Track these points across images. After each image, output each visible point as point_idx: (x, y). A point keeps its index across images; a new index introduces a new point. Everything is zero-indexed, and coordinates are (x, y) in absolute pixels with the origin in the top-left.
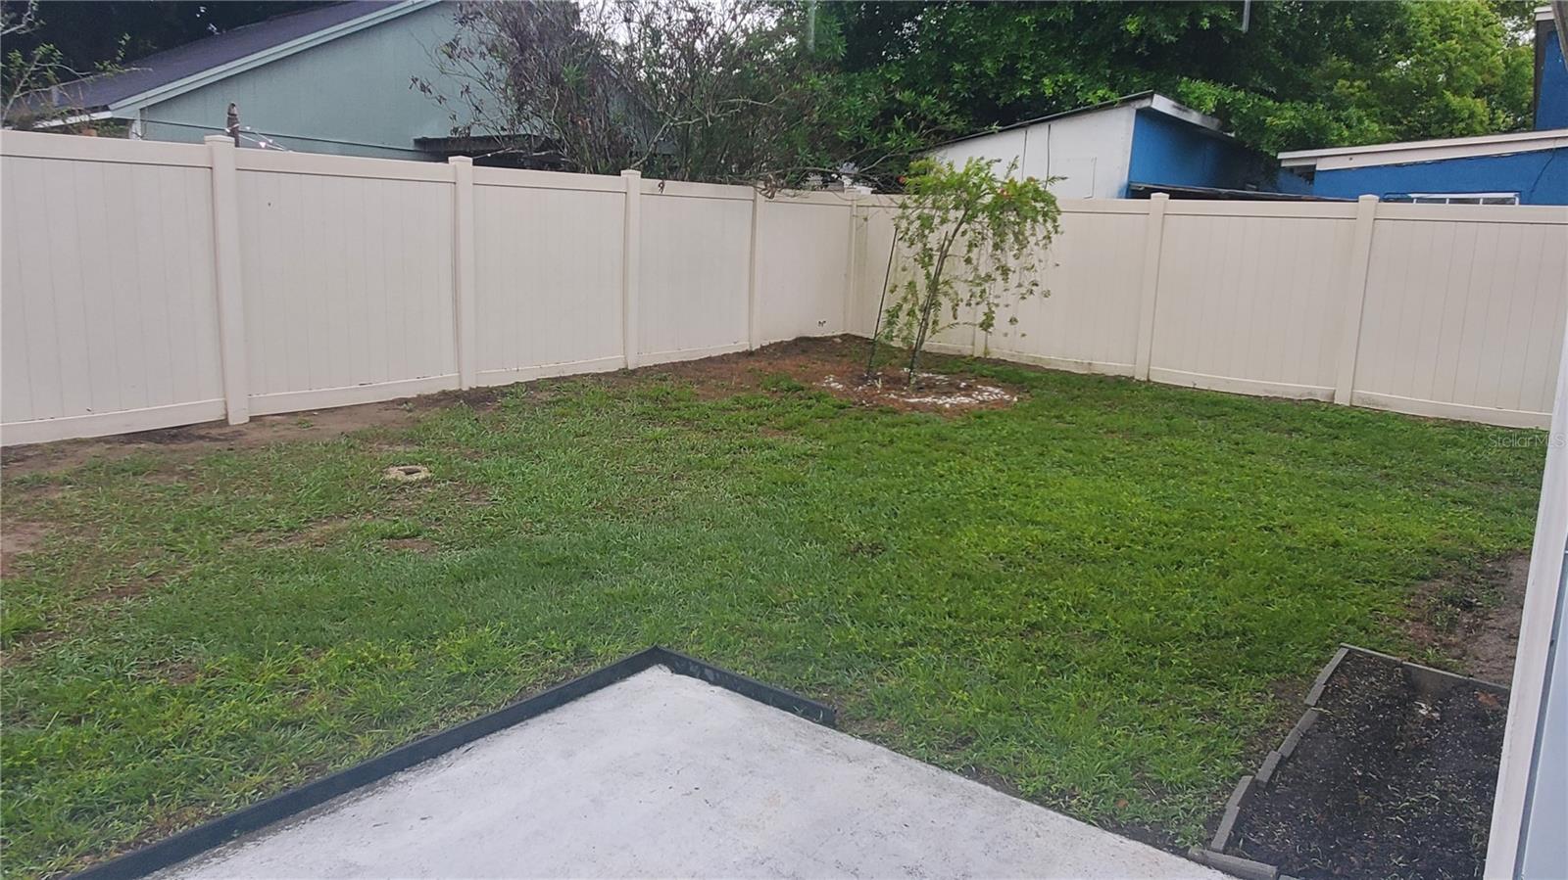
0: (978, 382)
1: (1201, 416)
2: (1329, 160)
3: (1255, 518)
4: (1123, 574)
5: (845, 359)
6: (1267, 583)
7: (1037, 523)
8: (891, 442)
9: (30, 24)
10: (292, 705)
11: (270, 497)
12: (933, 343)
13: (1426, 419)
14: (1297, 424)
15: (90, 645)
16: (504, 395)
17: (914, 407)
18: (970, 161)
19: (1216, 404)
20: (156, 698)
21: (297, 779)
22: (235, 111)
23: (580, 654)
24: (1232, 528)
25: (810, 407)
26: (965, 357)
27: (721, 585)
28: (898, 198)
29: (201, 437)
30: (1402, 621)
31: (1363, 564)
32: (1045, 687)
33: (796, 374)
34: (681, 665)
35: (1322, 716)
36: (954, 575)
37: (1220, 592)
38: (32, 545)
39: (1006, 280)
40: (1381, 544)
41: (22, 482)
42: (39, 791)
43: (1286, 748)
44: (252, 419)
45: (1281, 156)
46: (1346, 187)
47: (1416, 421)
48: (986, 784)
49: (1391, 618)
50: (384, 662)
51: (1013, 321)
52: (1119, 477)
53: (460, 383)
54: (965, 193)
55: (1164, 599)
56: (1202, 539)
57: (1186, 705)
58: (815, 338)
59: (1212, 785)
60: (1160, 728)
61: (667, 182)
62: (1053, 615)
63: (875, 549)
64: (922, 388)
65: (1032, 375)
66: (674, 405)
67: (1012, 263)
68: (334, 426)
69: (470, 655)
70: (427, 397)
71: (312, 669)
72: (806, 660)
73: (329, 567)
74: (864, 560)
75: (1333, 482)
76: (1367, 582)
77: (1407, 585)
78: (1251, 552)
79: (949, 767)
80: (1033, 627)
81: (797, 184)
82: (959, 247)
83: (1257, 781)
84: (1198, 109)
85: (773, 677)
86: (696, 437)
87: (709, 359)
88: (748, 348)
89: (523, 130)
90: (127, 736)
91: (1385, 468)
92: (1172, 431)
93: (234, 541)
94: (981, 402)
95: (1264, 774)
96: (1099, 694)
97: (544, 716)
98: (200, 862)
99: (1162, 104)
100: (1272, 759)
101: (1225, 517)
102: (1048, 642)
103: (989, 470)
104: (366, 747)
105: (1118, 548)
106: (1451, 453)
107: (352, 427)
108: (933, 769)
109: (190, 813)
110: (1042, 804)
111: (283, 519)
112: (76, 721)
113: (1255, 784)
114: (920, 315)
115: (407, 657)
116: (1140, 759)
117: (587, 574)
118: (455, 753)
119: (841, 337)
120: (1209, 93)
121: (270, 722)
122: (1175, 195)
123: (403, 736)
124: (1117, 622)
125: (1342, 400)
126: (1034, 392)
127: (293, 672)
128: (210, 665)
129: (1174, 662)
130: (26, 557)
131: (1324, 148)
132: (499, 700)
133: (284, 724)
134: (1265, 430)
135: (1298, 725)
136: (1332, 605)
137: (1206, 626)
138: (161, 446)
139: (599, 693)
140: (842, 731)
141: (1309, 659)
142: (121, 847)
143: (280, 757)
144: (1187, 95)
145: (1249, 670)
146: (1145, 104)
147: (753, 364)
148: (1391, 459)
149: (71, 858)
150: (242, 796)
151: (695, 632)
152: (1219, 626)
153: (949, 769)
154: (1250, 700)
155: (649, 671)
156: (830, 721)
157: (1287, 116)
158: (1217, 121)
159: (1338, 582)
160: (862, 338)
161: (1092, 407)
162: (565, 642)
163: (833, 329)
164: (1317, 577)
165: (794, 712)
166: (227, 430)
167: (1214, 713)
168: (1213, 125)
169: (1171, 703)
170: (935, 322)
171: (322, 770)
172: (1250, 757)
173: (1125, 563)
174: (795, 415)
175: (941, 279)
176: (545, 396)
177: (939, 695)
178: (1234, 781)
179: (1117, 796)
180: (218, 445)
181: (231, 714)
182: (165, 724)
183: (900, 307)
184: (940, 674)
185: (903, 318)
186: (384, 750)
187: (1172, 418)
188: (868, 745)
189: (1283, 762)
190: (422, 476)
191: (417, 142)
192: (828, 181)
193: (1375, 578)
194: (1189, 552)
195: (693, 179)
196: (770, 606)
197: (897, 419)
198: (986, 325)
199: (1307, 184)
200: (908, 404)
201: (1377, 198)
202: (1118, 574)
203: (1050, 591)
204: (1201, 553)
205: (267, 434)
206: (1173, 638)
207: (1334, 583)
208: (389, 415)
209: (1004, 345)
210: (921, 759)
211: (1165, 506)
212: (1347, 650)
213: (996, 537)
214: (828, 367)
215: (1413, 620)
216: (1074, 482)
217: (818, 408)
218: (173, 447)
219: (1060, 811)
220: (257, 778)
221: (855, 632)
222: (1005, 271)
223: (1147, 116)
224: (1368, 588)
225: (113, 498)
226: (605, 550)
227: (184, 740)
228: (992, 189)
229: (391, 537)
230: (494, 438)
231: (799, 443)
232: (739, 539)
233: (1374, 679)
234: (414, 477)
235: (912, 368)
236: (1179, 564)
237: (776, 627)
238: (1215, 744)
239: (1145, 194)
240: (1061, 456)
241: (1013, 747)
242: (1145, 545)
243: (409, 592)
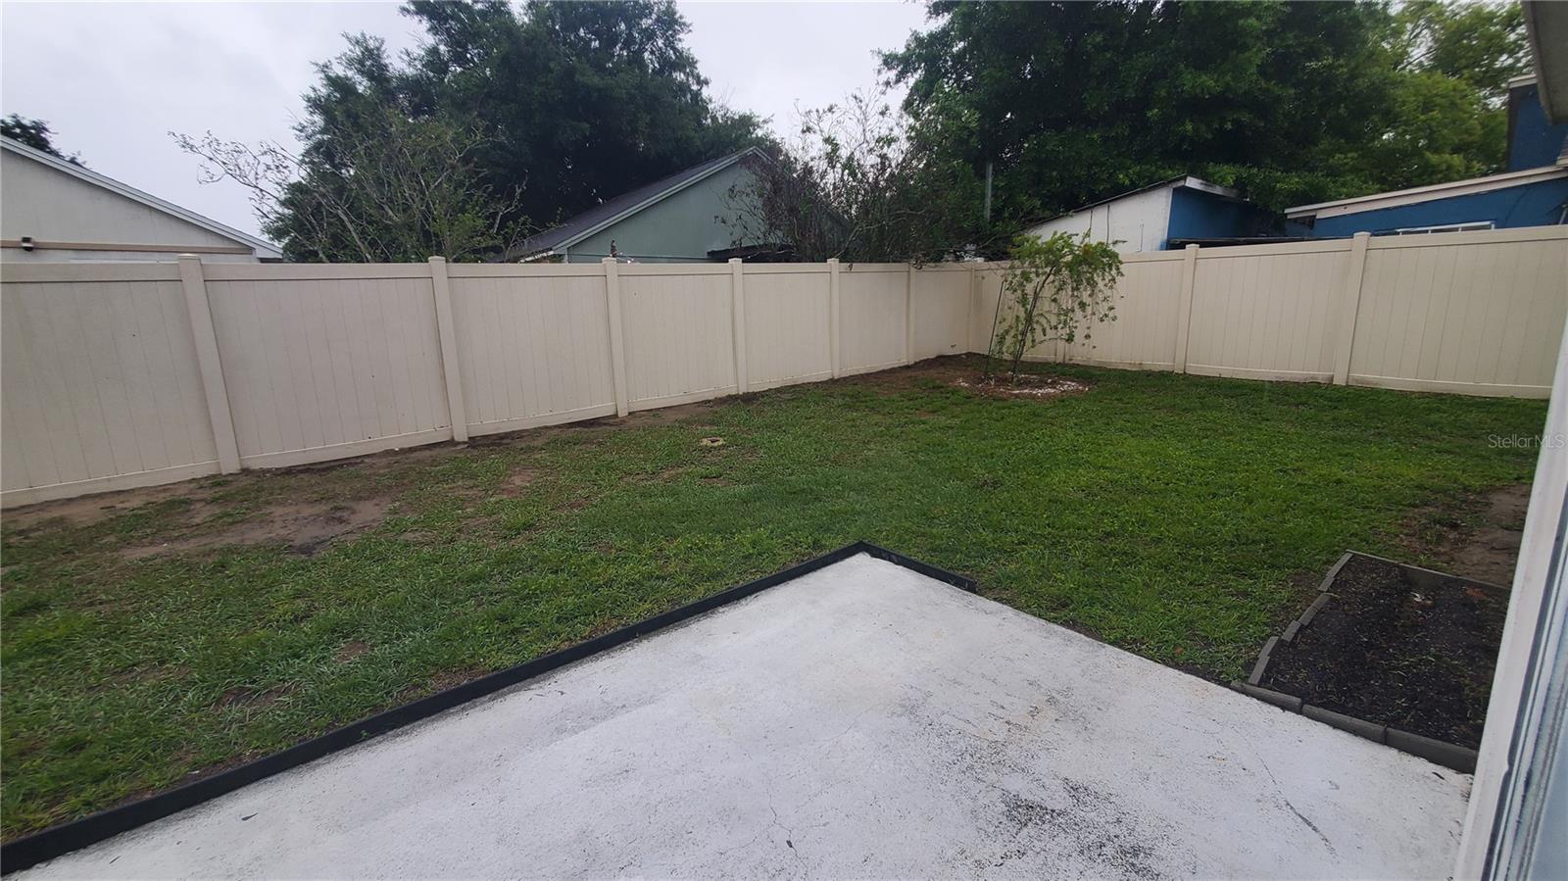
0: (1060, 379)
1: (1226, 396)
2: (1326, 211)
3: (1272, 464)
4: (1172, 501)
5: (969, 369)
6: (1284, 508)
7: (1107, 468)
8: (1002, 418)
9: (516, 206)
10: (661, 568)
11: (642, 456)
12: (1028, 355)
13: (1413, 393)
14: (1304, 399)
15: (559, 533)
16: (763, 397)
17: (1017, 396)
18: (1055, 233)
19: (1238, 387)
20: (593, 561)
21: (667, 608)
22: (614, 244)
23: (817, 545)
24: (1254, 471)
25: (948, 398)
26: (1050, 363)
27: (898, 505)
28: (1006, 264)
29: (605, 424)
30: (1397, 536)
31: (1361, 495)
32: (1119, 572)
33: (938, 379)
34: (877, 553)
35: (1332, 599)
36: (1050, 501)
37: (1247, 513)
38: (529, 481)
39: (1084, 311)
40: (1377, 482)
41: (522, 449)
42: (542, 607)
43: (1306, 617)
44: (630, 414)
45: (1287, 211)
46: (1342, 228)
47: (1403, 395)
48: (1079, 632)
49: (1387, 534)
50: (707, 546)
51: (1088, 337)
52: (1165, 438)
53: (738, 390)
54: (1052, 256)
55: (1204, 518)
56: (1231, 479)
57: (1223, 588)
58: (949, 356)
59: (1246, 641)
60: (1205, 602)
61: (854, 264)
62: (1123, 526)
63: (995, 484)
64: (1020, 384)
65: (1099, 373)
66: (863, 399)
67: (1086, 299)
68: (672, 416)
69: (754, 544)
70: (720, 399)
71: (670, 549)
72: (956, 551)
73: (675, 494)
74: (989, 492)
75: (1334, 439)
76: (1366, 507)
77: (1400, 510)
78: (1270, 487)
79: (1054, 620)
80: (1108, 534)
81: (938, 259)
82: (1048, 292)
83: (1283, 640)
84: (1220, 184)
85: (934, 561)
86: (877, 418)
87: (884, 371)
88: (906, 364)
89: (771, 240)
90: (580, 581)
91: (1378, 428)
92: (1203, 406)
93: (625, 479)
94: (1063, 392)
95: (1288, 636)
96: (1158, 579)
97: (797, 580)
98: (621, 649)
99: (1193, 183)
100: (1294, 627)
101: (1248, 464)
102: (1120, 544)
103: (1070, 435)
104: (701, 592)
105: (1167, 484)
106: (1434, 417)
107: (682, 417)
108: (1043, 622)
109: (614, 622)
110: (1120, 647)
111: (649, 467)
112: (556, 572)
113: (1281, 643)
114: (1020, 338)
115: (719, 544)
116: (1192, 622)
117: (818, 499)
118: (749, 598)
119: (965, 354)
120: (1229, 172)
121: (650, 576)
122: (1203, 245)
123: (720, 587)
124: (1169, 532)
125: (1339, 381)
126: (1100, 384)
127: (660, 550)
128: (618, 545)
129: (1214, 559)
130: (527, 487)
131: (1323, 201)
132: (772, 570)
133: (658, 578)
134: (1277, 404)
135: (1313, 604)
136: (1338, 524)
137: (1238, 536)
138: (586, 430)
139: (829, 567)
140: (980, 595)
141: (1319, 560)
142: (582, 638)
143: (658, 595)
144: (1213, 175)
145: (1272, 566)
146: (1180, 184)
147: (910, 373)
148: (1383, 422)
149: (559, 642)
150: (639, 614)
151: (884, 533)
152: (1247, 537)
153: (1054, 622)
154: (1274, 586)
155: (857, 555)
156: (972, 588)
157: (1294, 182)
158: (1235, 191)
159: (1341, 508)
160: (979, 354)
161: (1143, 392)
162: (807, 537)
163: (961, 349)
164: (1325, 503)
165: (949, 583)
166: (617, 420)
167: (1246, 594)
168: (1232, 194)
169: (1213, 586)
170: (1033, 341)
171: (679, 603)
172: (1276, 624)
173: (1173, 494)
174: (939, 404)
175: (1035, 313)
176: (787, 396)
177: (1045, 574)
178: (1265, 639)
179: (1175, 645)
180: (613, 428)
181: (630, 570)
182: (599, 575)
183: (1007, 332)
184: (1044, 562)
185: (1009, 340)
186: (711, 595)
187: (1204, 398)
188: (998, 605)
189: (1302, 629)
190: (720, 443)
191: (709, 252)
192: (958, 259)
193: (1373, 505)
194: (1222, 487)
195: (871, 262)
196: (930, 520)
197: (1005, 404)
198: (1070, 339)
199: (1309, 229)
200: (1012, 395)
201: (1369, 234)
202: (1169, 502)
203: (1119, 512)
204: (1230, 487)
205: (638, 422)
206: (1212, 543)
207: (1338, 508)
208: (701, 409)
209: (1080, 353)
210: (1035, 615)
211: (1202, 457)
212: (1351, 555)
214: (958, 373)
215: (1406, 535)
216: (1133, 442)
217: (953, 398)
218: (592, 429)
219: (1133, 652)
220: (646, 606)
221: (987, 535)
222: (1083, 305)
223: (1182, 195)
224: (1367, 512)
225: (564, 457)
226: (827, 485)
227: (609, 584)
228: (1072, 252)
229: (706, 477)
230: (758, 421)
231: (943, 420)
232: (908, 478)
233: (1374, 575)
234: (716, 444)
235: (1014, 372)
236: (1215, 495)
237: (934, 531)
238: (1248, 614)
239: (1182, 246)
240: (1122, 425)
241: (1098, 610)
242: (1188, 482)
243: (718, 507)
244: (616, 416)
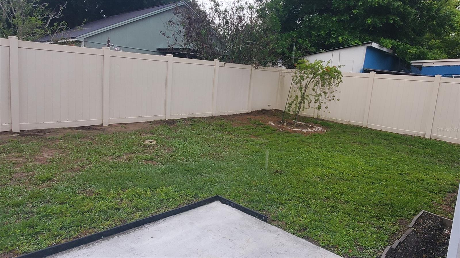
0: (315, 125)
1: (383, 139)
2: (426, 64)
3: (397, 171)
4: (355, 185)
5: (275, 117)
6: (400, 190)
7: (330, 168)
8: (288, 141)
9: (59, 15)
10: (118, 204)
11: (113, 147)
12: (302, 113)
13: (455, 144)
14: (413, 143)
15: (66, 184)
16: (177, 122)
17: (295, 132)
18: (316, 61)
19: (388, 135)
20: (83, 199)
21: (119, 224)
22: (110, 40)
23: (196, 196)
24: (390, 173)
25: (264, 130)
26: (311, 118)
27: (236, 179)
28: (294, 70)
29: (95, 129)
30: (442, 205)
31: (430, 186)
32: (330, 215)
33: (261, 120)
34: (224, 201)
35: (413, 231)
36: (304, 181)
37: (385, 192)
38: (52, 156)
39: (326, 95)
40: (437, 181)
41: (49, 139)
42: (53, 221)
43: (402, 239)
44: (109, 125)
45: (411, 62)
46: (431, 72)
47: (451, 144)
48: (310, 242)
49: (438, 204)
50: (143, 194)
51: (326, 107)
52: (356, 156)
53: (166, 118)
54: (314, 70)
55: (367, 193)
56: (380, 176)
57: (372, 224)
58: (267, 110)
59: (378, 248)
60: (363, 230)
61: (226, 63)
62: (333, 195)
63: (281, 172)
64: (297, 126)
65: (331, 124)
66: (225, 127)
67: (327, 91)
68: (131, 128)
69: (166, 194)
70: (156, 121)
71: (124, 194)
72: (260, 202)
73: (129, 167)
74: (278, 175)
75: (423, 162)
76: (431, 192)
77: (444, 194)
78: (395, 180)
79: (300, 236)
80: (327, 198)
81: (265, 65)
82: (311, 86)
83: (392, 248)
84: (386, 47)
85: (250, 206)
86: (231, 137)
87: (236, 115)
88: (247, 112)
89: (188, 47)
90: (75, 209)
91: (440, 158)
92: (373, 143)
93: (104, 158)
94: (315, 131)
95: (394, 246)
96: (345, 219)
97: (185, 212)
98: (93, 244)
99: (375, 45)
100: (397, 242)
101: (388, 170)
102: (331, 203)
103: (316, 151)
104: (137, 217)
105: (354, 177)
107: (136, 128)
108: (295, 236)
110: (327, 249)
111: (117, 153)
112: (62, 204)
113: (391, 249)
114: (298, 105)
115: (149, 193)
116: (357, 239)
117: (199, 174)
118: (161, 220)
119: (275, 110)
120: (389, 42)
121: (112, 208)
122: (378, 72)
123: (147, 215)
124: (352, 198)
125: (428, 136)
126: (331, 129)
127: (118, 195)
128: (97, 191)
129: (369, 211)
130: (50, 159)
131: (426, 60)
132: (173, 207)
133: (116, 209)
134: (403, 144)
135: (406, 233)
136: (419, 198)
137: (380, 202)
138: (85, 131)
139: (201, 207)
140: (269, 223)
141: (411, 214)
143: (115, 218)
144: (383, 43)
145: (392, 216)
146: (370, 45)
147: (248, 117)
148: (442, 155)
149: (60, 240)
150: (104, 227)
151: (228, 192)
152: (384, 202)
153: (300, 237)
154: (392, 224)
155: (215, 202)
156: (266, 220)
157: (414, 50)
158: (392, 50)
159: (422, 192)
160: (281, 110)
161: (349, 135)
162: (192, 192)
163: (272, 107)
164: (415, 190)
165: (255, 217)
166: (102, 127)
167: (380, 227)
168: (391, 52)
169: (367, 223)
170: (304, 107)
171: (125, 222)
172: (390, 241)
173: (356, 181)
174: (260, 132)
175: (305, 94)
176: (189, 123)
177: (298, 215)
178: (385, 247)
179: (349, 249)
180: (100, 132)
181: (102, 204)
182: (85, 206)
183: (293, 102)
184: (298, 209)
185: (293, 106)
186: (142, 218)
187: (374, 139)
188: (276, 228)
189: (400, 243)
190: (154, 143)
191: (157, 49)
192: (274, 65)
193: (434, 191)
194: (376, 179)
195: (234, 63)
196: (250, 187)
197: (290, 135)
198: (319, 108)
199: (419, 71)
200: (293, 131)
201: (441, 76)
202: (354, 185)
203: (333, 188)
204: (380, 180)
205: (113, 129)
206: (370, 204)
207: (421, 192)
208: (146, 126)
209: (323, 115)
210: (292, 233)
211: (369, 165)
212: (423, 212)
213: (317, 171)
214: (270, 118)
215: (445, 205)
216: (342, 156)
217: (267, 130)
218: (88, 131)
219: (332, 252)
220: (109, 223)
221: (275, 196)
222: (325, 93)
223: (370, 49)
224: (431, 194)
225: (72, 144)
226: (204, 168)
227: (90, 211)
228: (322, 69)
229: (145, 160)
230: (174, 134)
231: (261, 140)
232: (242, 167)
233: (431, 221)
234: (152, 144)
235: (295, 120)
236: (373, 183)
237: (251, 192)
238: (380, 236)
239: (368, 72)
240: (338, 148)
241: (319, 232)
242: (363, 176)
243: (150, 175)
244: (102, 125)
